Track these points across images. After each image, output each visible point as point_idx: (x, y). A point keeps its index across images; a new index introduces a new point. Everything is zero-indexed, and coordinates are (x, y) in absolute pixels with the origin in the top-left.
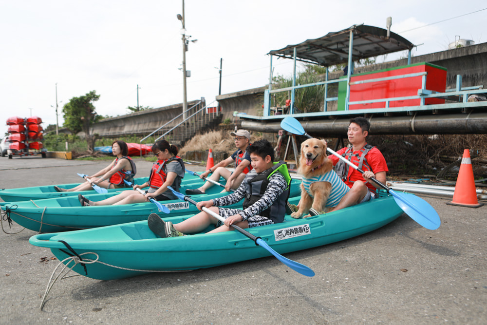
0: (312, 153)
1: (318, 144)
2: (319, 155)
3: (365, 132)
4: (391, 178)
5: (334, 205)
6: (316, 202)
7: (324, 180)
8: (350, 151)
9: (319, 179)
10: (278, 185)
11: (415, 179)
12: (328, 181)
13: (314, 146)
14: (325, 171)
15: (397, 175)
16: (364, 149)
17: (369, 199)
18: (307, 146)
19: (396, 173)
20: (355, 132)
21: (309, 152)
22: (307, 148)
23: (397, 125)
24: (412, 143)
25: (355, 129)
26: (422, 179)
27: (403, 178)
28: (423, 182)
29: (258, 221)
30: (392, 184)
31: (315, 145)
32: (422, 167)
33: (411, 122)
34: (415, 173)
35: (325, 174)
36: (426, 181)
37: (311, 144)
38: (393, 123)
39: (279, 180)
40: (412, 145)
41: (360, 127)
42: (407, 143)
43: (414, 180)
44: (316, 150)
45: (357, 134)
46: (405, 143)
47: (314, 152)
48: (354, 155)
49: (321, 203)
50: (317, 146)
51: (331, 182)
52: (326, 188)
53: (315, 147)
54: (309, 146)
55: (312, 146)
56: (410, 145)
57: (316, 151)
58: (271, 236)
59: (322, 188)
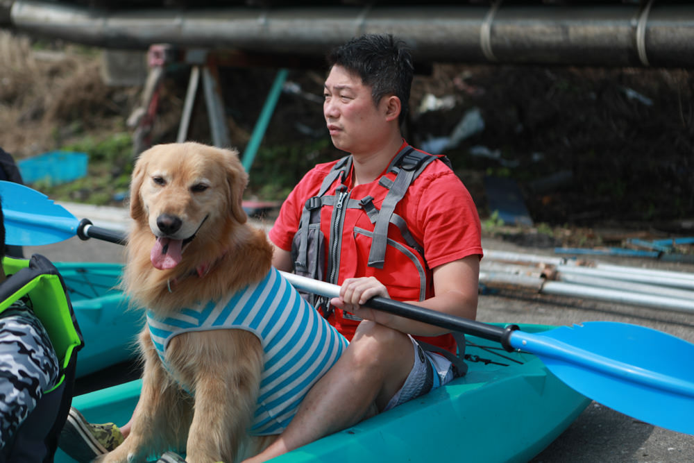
0: (182, 215)
1: (208, 172)
2: (211, 218)
3: (387, 100)
4: (568, 233)
5: (278, 425)
6: (202, 420)
7: (228, 323)
8: (339, 186)
9: (202, 317)
10: (12, 379)
11: (647, 238)
12: (245, 325)
13: (189, 183)
14: (232, 285)
15: (589, 223)
16: (396, 174)
17: (428, 389)
18: (160, 181)
19: (585, 215)
20: (345, 107)
21: (168, 212)
22: (162, 190)
23: (585, 38)
24: (649, 94)
25: (344, 93)
26: (669, 241)
27: (609, 234)
28: (673, 251)
30: (562, 269)
31: (193, 180)
32: (678, 189)
33: (635, 29)
34: (651, 211)
35: (231, 296)
36: (684, 250)
37: (179, 173)
38: (572, 31)
39: (23, 350)
40: (647, 102)
41: (365, 81)
42: (631, 94)
43: (644, 244)
44: (199, 199)
45: (354, 115)
46: (624, 95)
47: (191, 208)
48: (355, 204)
49: (220, 422)
50: (205, 181)
51: (258, 331)
52: (242, 352)
53: (197, 189)
54: (169, 180)
55: (181, 183)
56: (640, 104)
57: (198, 204)
59: (224, 359)
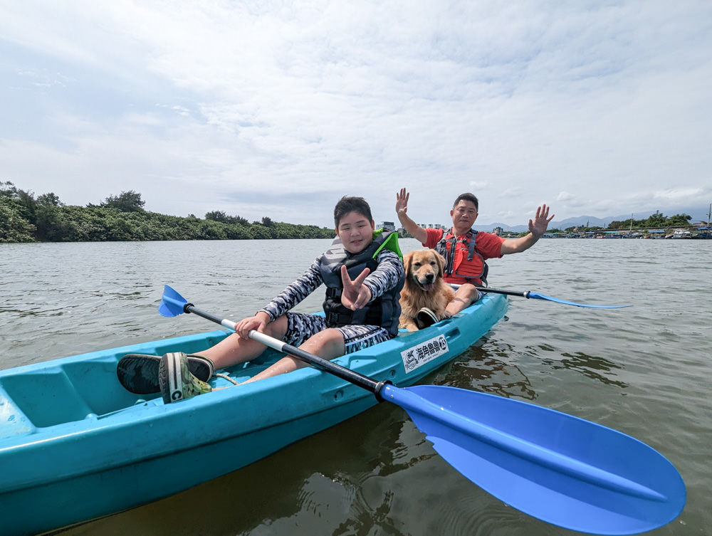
29: (362, 336)
58: (398, 366)
